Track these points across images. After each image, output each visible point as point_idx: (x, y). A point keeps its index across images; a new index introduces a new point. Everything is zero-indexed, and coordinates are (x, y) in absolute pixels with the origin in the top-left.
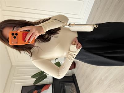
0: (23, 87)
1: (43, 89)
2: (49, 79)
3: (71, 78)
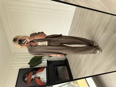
0: (20, 69)
1: (38, 71)
3: (64, 62)
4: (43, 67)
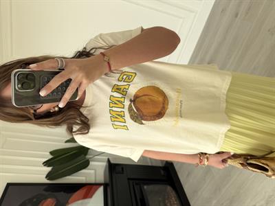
2: (95, 173)
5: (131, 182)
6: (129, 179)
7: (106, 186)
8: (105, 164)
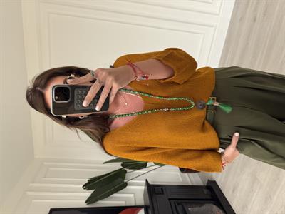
2: (135, 196)
3: (206, 191)
4: (133, 205)
5: (172, 202)
6: (169, 199)
7: (146, 208)
8: (143, 188)
